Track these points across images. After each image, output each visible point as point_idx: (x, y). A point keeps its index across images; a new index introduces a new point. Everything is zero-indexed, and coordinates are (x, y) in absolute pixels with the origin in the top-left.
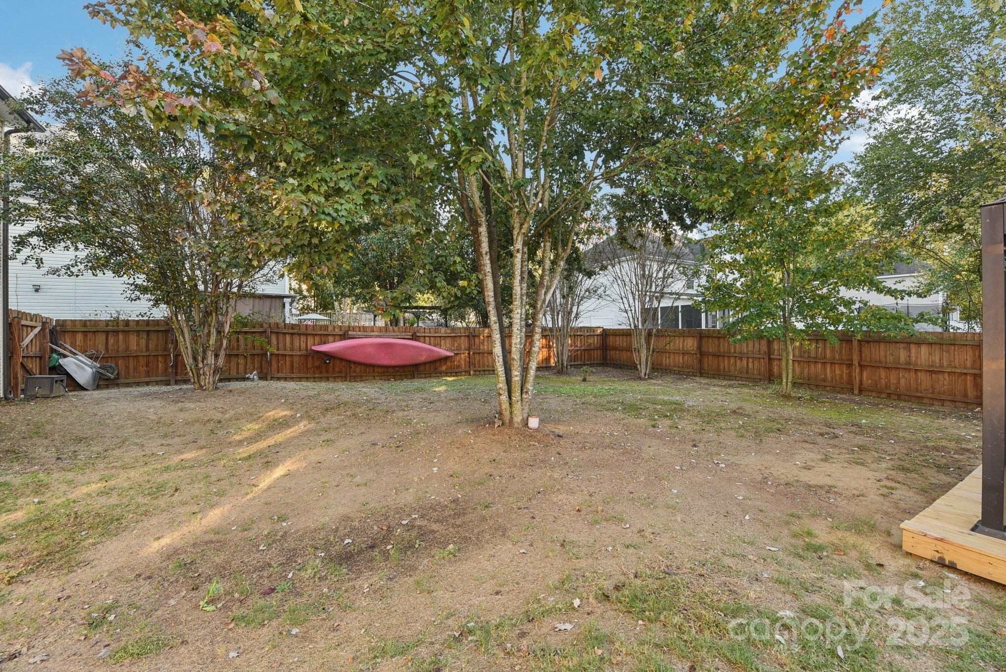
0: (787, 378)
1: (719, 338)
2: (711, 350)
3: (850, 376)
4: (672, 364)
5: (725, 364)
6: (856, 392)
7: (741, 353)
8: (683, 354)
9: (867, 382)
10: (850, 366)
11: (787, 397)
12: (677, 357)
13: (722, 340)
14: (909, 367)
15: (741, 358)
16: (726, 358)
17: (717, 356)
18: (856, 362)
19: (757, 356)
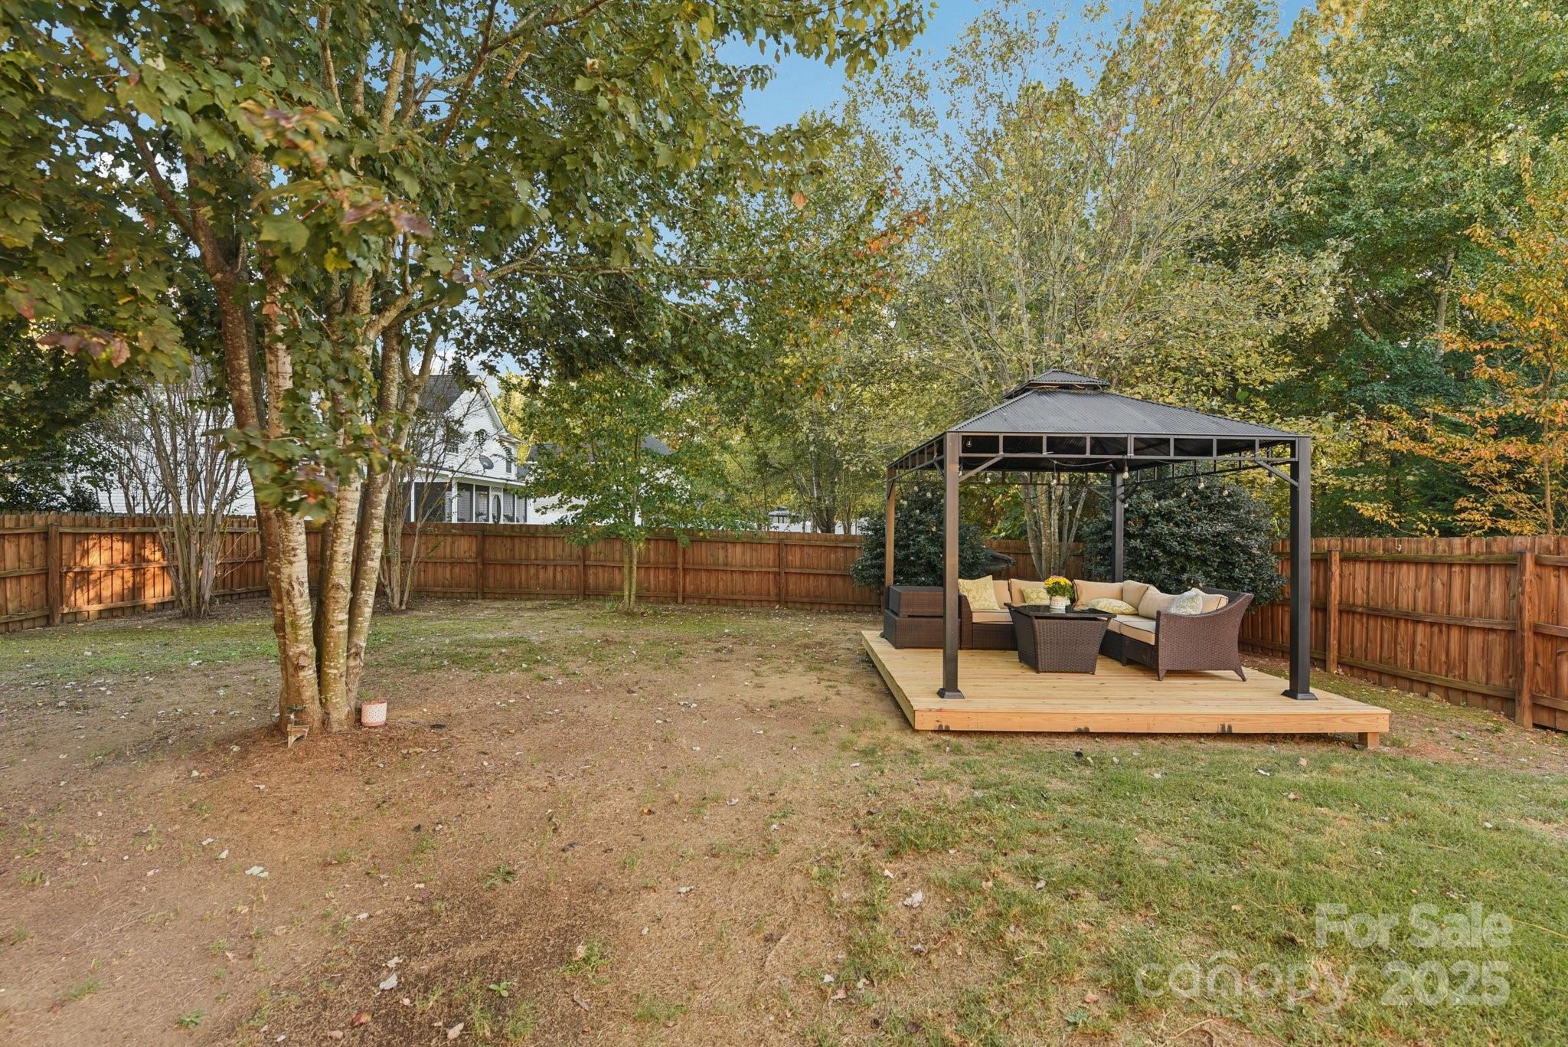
0: (629, 591)
1: (512, 538)
2: (499, 557)
3: (674, 583)
4: (431, 582)
5: (521, 576)
6: (680, 600)
7: (545, 559)
8: (452, 564)
9: (690, 588)
10: (674, 569)
11: (630, 614)
12: (440, 570)
13: (517, 541)
14: (727, 569)
15: (545, 567)
16: (523, 569)
17: (508, 564)
18: (680, 566)
19: (568, 563)
